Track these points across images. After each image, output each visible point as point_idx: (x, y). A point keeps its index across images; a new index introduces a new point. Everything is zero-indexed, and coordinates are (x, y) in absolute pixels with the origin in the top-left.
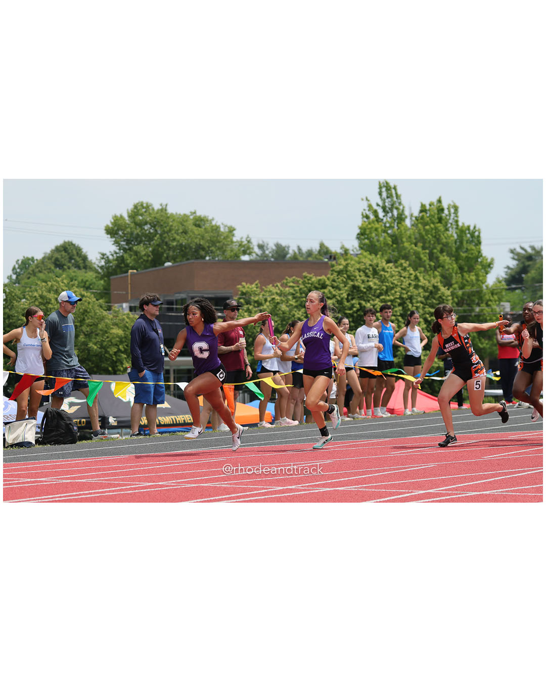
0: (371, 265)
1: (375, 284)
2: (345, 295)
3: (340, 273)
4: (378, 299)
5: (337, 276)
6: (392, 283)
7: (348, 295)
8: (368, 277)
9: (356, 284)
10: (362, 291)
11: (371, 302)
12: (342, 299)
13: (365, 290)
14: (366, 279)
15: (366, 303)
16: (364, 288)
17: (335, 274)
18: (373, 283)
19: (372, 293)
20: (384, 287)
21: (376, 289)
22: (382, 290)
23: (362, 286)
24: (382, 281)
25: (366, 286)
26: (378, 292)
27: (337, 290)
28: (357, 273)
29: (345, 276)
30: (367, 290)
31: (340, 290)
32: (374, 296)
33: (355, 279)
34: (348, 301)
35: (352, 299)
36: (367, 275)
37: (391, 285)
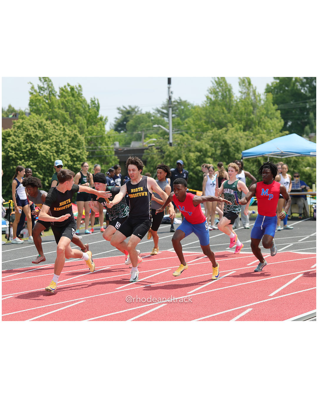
0: (37, 123)
1: (40, 133)
2: (22, 141)
3: (19, 127)
4: (42, 143)
5: (17, 129)
6: (50, 133)
7: (24, 140)
9: (29, 133)
10: (32, 138)
11: (38, 144)
12: (21, 143)
13: (34, 137)
14: (35, 130)
15: (35, 145)
16: (34, 136)
17: (16, 128)
19: (39, 139)
20: (45, 135)
21: (40, 137)
22: (44, 137)
23: (33, 135)
24: (44, 132)
25: (35, 135)
26: (42, 138)
27: (17, 138)
28: (29, 127)
29: (22, 129)
30: (35, 137)
31: (19, 137)
32: (39, 140)
33: (28, 131)
34: (24, 144)
35: (27, 143)
36: (35, 128)
37: (50, 135)
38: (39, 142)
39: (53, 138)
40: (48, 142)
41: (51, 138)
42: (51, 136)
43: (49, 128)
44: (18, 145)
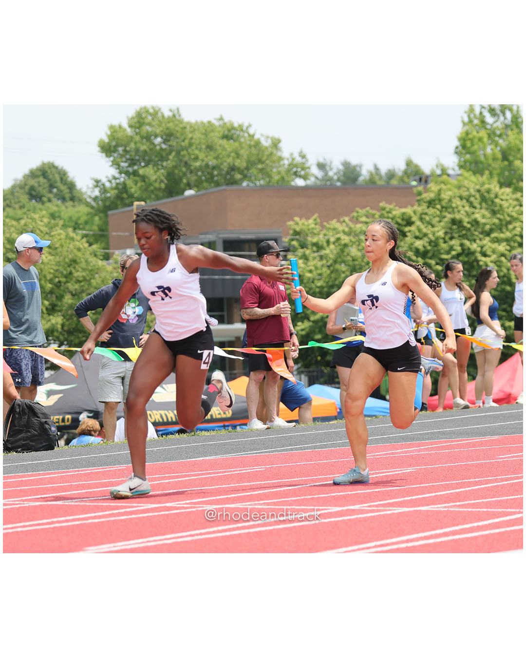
0: (479, 191)
1: (484, 217)
2: (441, 234)
3: (431, 203)
4: (487, 239)
5: (428, 207)
6: (508, 215)
7: (446, 233)
8: (475, 207)
9: (457, 216)
10: (464, 227)
11: (478, 241)
12: (437, 239)
13: (469, 226)
14: (472, 210)
15: (471, 244)
16: (468, 223)
17: (425, 206)
18: (481, 215)
19: (480, 230)
20: (496, 221)
21: (485, 224)
22: (494, 224)
23: (466, 220)
24: (494, 213)
25: (470, 220)
26: (488, 227)
27: (430, 227)
28: (457, 202)
29: (439, 207)
30: (472, 225)
31: (433, 226)
32: (482, 233)
33: (456, 210)
34: (445, 242)
35: (452, 238)
36: (472, 205)
37: (508, 219)
38: (481, 236)
39: (514, 228)
40: (502, 236)
41: (510, 227)
42: (510, 223)
43: (505, 204)
44: (430, 245)
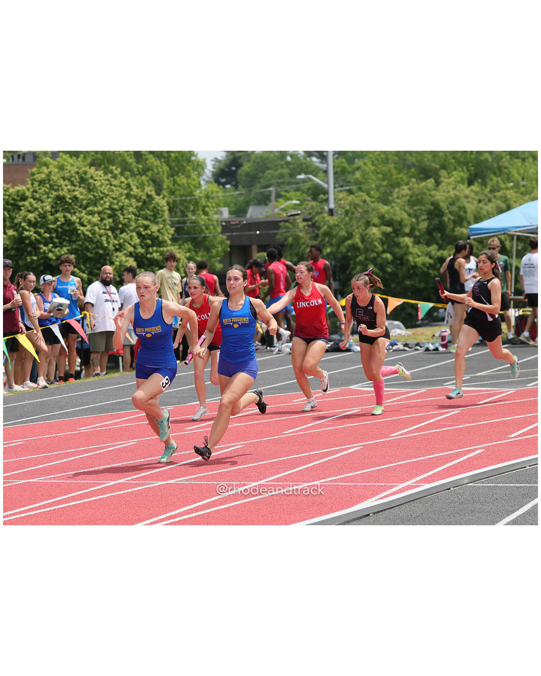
0: (78, 173)
1: (81, 194)
2: (48, 208)
3: (42, 182)
4: (84, 212)
5: (39, 186)
6: (102, 193)
7: (52, 207)
8: (75, 186)
9: (61, 193)
10: (67, 202)
11: (77, 214)
12: (45, 212)
13: (70, 201)
14: (73, 188)
15: (71, 216)
16: (70, 199)
17: (36, 184)
18: (80, 193)
19: (79, 204)
20: (92, 197)
21: (83, 200)
22: (90, 199)
23: (68, 196)
24: (90, 191)
25: (71, 196)
26: (85, 202)
27: (39, 202)
28: (62, 182)
29: (48, 186)
30: (73, 201)
31: (42, 202)
32: (80, 207)
33: (60, 188)
34: (52, 215)
35: (56, 212)
36: (73, 184)
37: (102, 195)
38: (80, 209)
39: (105, 202)
40: (96, 209)
41: (102, 202)
42: (102, 199)
43: (98, 184)
44: (40, 218)
